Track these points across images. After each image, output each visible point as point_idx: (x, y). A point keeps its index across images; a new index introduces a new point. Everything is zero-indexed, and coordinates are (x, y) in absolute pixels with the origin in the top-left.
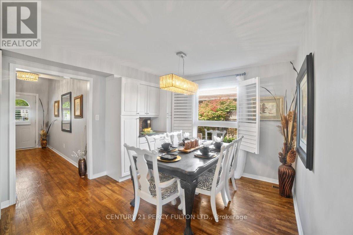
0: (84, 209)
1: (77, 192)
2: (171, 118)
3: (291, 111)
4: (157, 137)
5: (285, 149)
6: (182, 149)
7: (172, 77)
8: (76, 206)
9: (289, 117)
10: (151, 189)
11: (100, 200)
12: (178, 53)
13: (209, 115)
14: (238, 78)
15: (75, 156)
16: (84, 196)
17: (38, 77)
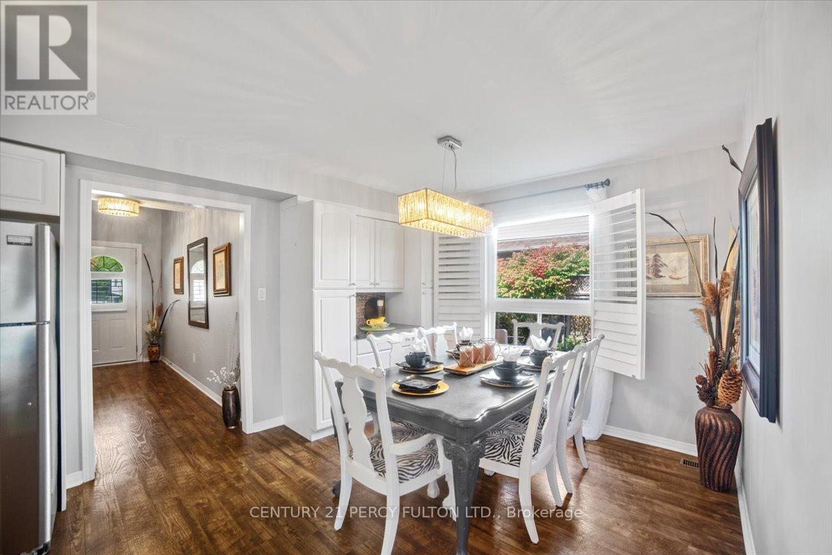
0: (231, 499)
1: (217, 462)
2: (433, 294)
3: (728, 270)
4: (395, 337)
5: (711, 367)
6: (454, 365)
7: (425, 196)
8: (213, 491)
9: (721, 287)
10: (377, 459)
11: (268, 481)
12: (443, 139)
13: (528, 287)
14: (592, 192)
15: (216, 381)
16: (231, 471)
17: (141, 208)
